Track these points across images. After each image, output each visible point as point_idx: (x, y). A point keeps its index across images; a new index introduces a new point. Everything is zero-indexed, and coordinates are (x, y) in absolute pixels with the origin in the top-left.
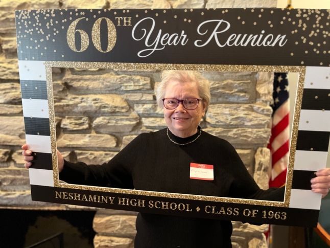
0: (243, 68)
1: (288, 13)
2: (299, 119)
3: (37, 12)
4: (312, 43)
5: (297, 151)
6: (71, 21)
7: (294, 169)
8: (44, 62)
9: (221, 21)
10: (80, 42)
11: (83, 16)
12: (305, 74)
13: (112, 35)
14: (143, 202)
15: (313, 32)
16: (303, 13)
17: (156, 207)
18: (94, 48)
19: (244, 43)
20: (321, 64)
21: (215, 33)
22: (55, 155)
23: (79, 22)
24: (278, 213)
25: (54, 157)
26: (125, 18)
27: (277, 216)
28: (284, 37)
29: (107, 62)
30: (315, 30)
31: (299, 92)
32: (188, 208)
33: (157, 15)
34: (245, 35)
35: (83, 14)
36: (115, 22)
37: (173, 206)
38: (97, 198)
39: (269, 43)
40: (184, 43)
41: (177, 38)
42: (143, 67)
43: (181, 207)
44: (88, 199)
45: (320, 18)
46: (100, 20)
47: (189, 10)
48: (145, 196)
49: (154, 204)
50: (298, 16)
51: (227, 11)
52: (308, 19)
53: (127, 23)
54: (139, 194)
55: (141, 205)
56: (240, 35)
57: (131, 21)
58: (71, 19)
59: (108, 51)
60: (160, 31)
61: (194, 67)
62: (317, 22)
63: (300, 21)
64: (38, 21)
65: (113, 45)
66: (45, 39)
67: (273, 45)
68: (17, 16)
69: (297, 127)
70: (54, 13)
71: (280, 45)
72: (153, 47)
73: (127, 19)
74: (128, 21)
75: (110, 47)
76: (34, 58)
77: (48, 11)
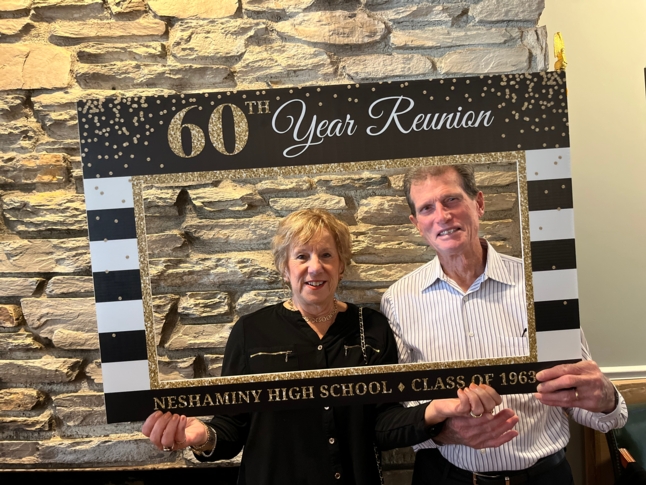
0: (441, 160)
1: (490, 82)
2: (528, 226)
3: (116, 102)
4: (527, 119)
5: (533, 273)
6: (175, 113)
7: (536, 300)
8: (130, 178)
9: (401, 98)
10: (191, 143)
11: (193, 103)
12: (525, 161)
13: (241, 128)
14: (311, 390)
15: (526, 104)
16: (509, 80)
17: (333, 394)
18: (214, 149)
19: (436, 125)
20: (545, 145)
21: (394, 115)
22: (151, 332)
23: (187, 113)
24: (523, 375)
25: (149, 336)
26: (259, 103)
27: (523, 379)
28: (488, 114)
29: (235, 168)
30: (528, 99)
31: (521, 187)
32: (385, 387)
33: (308, 95)
34: (437, 115)
35: (194, 100)
36: (245, 110)
37: (361, 389)
38: (230, 396)
39: (470, 123)
41: (340, 125)
42: (294, 171)
43: (374, 387)
44: (214, 402)
45: (532, 84)
46: (221, 107)
47: (353, 86)
48: (313, 379)
49: (328, 390)
50: (502, 84)
51: (406, 84)
52: (517, 87)
53: (264, 110)
54: (303, 376)
55: (308, 395)
56: (429, 116)
57: (269, 106)
58: (174, 109)
59: (236, 152)
60: (315, 117)
61: (370, 165)
62: (530, 90)
63: (507, 90)
64: (118, 115)
65: (243, 144)
66: (131, 142)
67: (476, 125)
68: (80, 109)
69: (529, 237)
70: (146, 101)
71: (485, 124)
72: (306, 141)
73: (263, 104)
74: (264, 107)
75: (239, 147)
76: (111, 173)
77: (136, 99)
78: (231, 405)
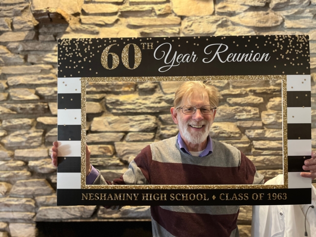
0: (241, 77)
1: (269, 38)
2: (286, 115)
3: (77, 40)
4: (288, 59)
5: (288, 140)
6: (105, 47)
8: (80, 78)
9: (221, 44)
10: (112, 62)
11: (115, 43)
12: (286, 80)
13: (138, 56)
14: (165, 196)
15: (288, 51)
16: (279, 38)
17: (177, 199)
18: (124, 66)
19: (239, 59)
20: (297, 73)
21: (217, 53)
22: (84, 158)
23: (111, 47)
24: (280, 195)
25: (82, 160)
26: (148, 44)
27: (280, 197)
28: (267, 55)
29: (134, 76)
30: (289, 49)
31: (284, 94)
32: (205, 197)
33: (173, 41)
34: (240, 54)
35: (116, 41)
36: (141, 47)
37: (192, 197)
38: (122, 196)
39: (257, 59)
40: (195, 60)
41: (189, 57)
42: (163, 79)
43: (199, 196)
44: (113, 198)
45: (292, 41)
46: (129, 45)
47: (197, 37)
48: (167, 190)
49: (175, 196)
50: (276, 40)
51: (225, 38)
52: (283, 42)
54: (161, 188)
55: (163, 198)
56: (236, 54)
57: (153, 45)
58: (105, 45)
59: (135, 68)
60: (176, 52)
62: (290, 44)
63: (278, 43)
64: (77, 47)
65: (139, 64)
66: (82, 60)
67: (261, 60)
68: (59, 43)
69: (286, 121)
70: (91, 41)
71: (266, 60)
72: (171, 64)
73: (150, 44)
74: (150, 46)
75: (136, 65)
76: (71, 75)
77: (87, 40)
78: (122, 201)
